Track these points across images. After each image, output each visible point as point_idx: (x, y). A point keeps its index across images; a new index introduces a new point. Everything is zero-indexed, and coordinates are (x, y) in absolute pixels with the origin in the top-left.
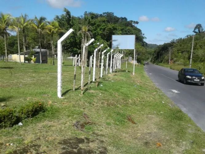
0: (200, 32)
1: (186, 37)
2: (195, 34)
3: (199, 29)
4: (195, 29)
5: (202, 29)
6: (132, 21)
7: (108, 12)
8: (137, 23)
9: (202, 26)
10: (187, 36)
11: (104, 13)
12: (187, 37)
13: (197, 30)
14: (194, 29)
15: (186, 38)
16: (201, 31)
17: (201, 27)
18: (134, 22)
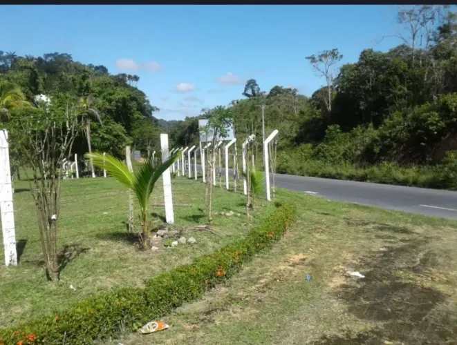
0: (254, 95)
1: (230, 104)
2: (245, 98)
3: (252, 88)
4: (246, 90)
5: (259, 89)
6: (124, 75)
7: (56, 53)
8: (136, 78)
9: (257, 83)
10: (233, 103)
11: (47, 56)
12: (232, 105)
13: (250, 92)
14: (244, 90)
15: (231, 108)
16: (256, 92)
17: (256, 85)
18: (130, 77)
